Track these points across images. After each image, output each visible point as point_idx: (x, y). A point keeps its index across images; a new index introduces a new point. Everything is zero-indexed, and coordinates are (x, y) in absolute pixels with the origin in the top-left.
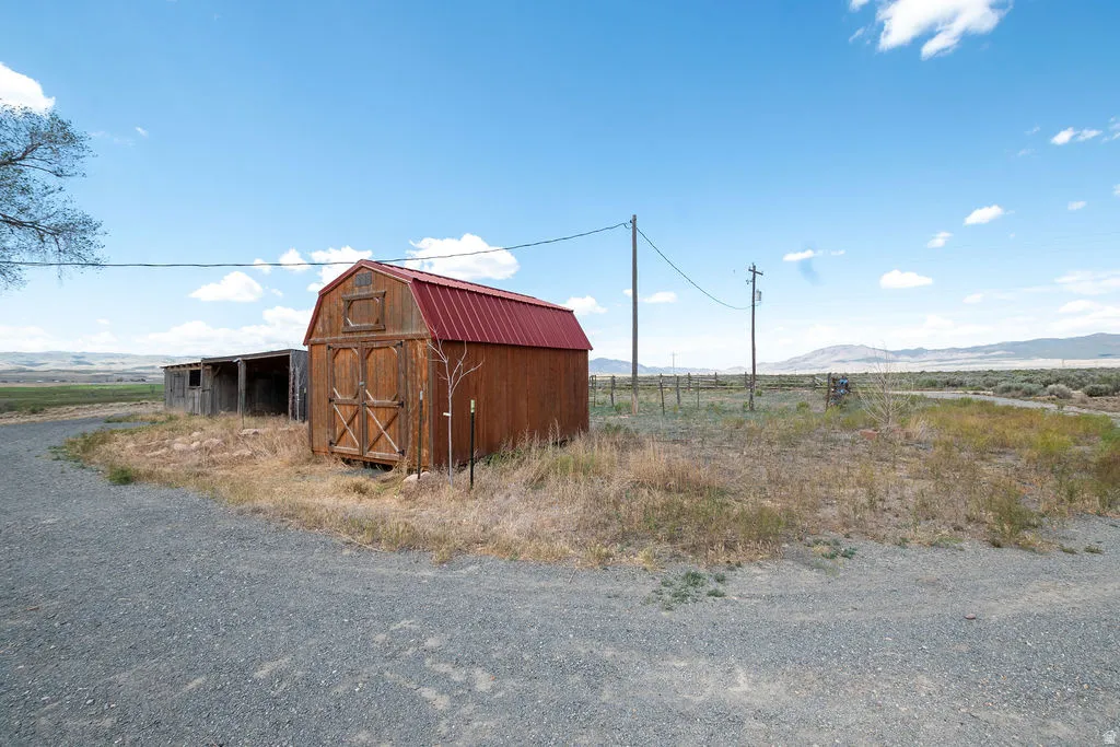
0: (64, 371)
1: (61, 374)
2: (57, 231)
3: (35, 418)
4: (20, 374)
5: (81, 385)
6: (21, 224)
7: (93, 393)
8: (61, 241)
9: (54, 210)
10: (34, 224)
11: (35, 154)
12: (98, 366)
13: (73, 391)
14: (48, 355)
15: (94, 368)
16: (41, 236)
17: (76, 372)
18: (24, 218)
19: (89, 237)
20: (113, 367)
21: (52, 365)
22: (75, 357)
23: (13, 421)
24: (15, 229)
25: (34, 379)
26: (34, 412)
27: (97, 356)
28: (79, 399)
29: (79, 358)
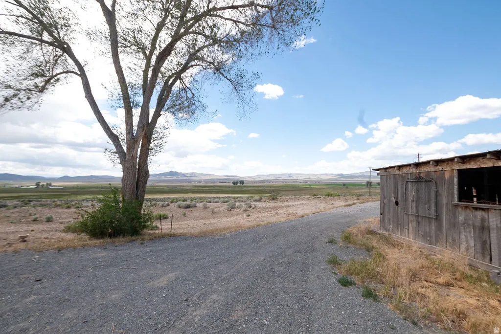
14: (282, 174)
15: (293, 178)
20: (299, 178)
29: (290, 175)
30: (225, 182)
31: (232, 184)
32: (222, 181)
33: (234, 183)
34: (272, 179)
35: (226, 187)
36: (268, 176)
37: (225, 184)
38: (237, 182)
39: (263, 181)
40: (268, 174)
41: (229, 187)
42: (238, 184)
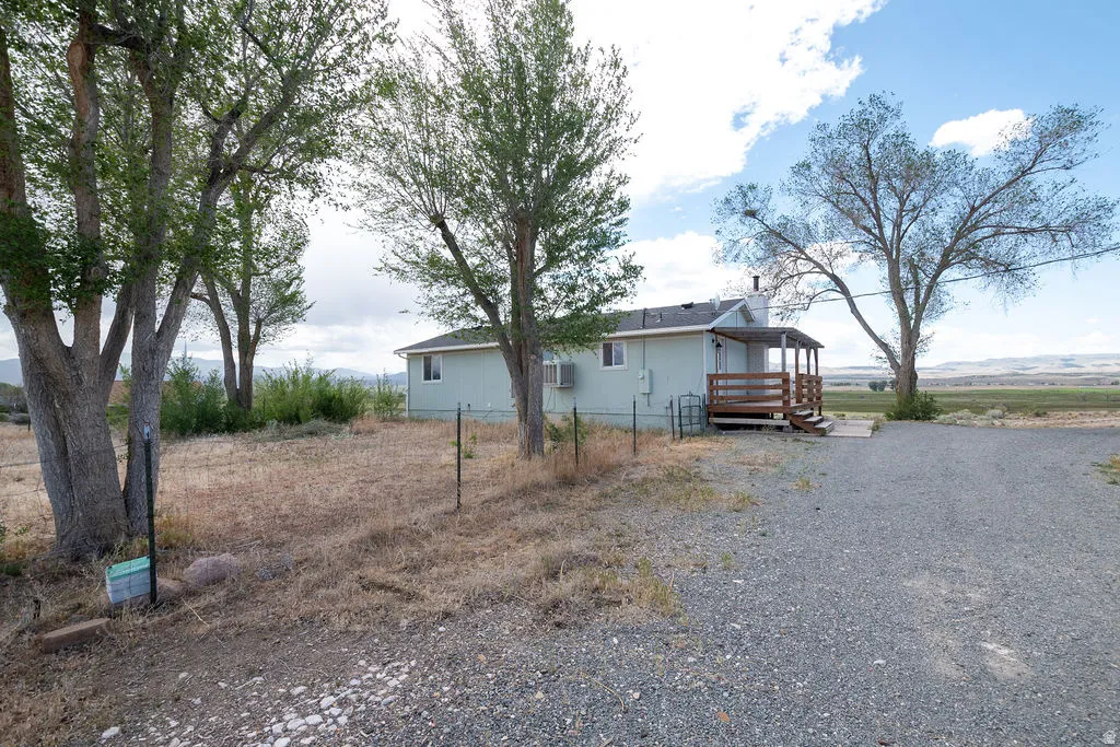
0: (1052, 374)
1: (1050, 377)
2: (1068, 228)
3: (1039, 422)
4: (1014, 378)
5: (1069, 388)
6: (1032, 231)
7: (1084, 397)
8: (1073, 235)
9: (1064, 205)
10: (1047, 227)
11: (1044, 157)
12: (1089, 368)
13: (1062, 395)
14: (1037, 359)
15: (1083, 370)
16: (1053, 236)
17: (1065, 375)
18: (1035, 225)
19: (1104, 222)
20: (1107, 370)
21: (1042, 368)
22: (1062, 360)
23: (1020, 423)
24: (1029, 238)
25: (1025, 383)
26: (1038, 415)
27: (1089, 358)
28: (1070, 403)
29: (1067, 361)
30: (848, 384)
31: (869, 389)
32: (838, 381)
33: (874, 386)
34: (998, 373)
35: (851, 395)
36: (981, 364)
37: (848, 388)
38: (884, 384)
39: (968, 381)
40: (984, 359)
41: (862, 396)
42: (887, 389)
